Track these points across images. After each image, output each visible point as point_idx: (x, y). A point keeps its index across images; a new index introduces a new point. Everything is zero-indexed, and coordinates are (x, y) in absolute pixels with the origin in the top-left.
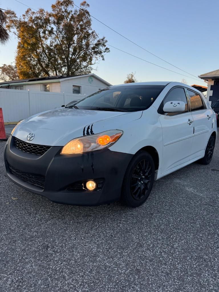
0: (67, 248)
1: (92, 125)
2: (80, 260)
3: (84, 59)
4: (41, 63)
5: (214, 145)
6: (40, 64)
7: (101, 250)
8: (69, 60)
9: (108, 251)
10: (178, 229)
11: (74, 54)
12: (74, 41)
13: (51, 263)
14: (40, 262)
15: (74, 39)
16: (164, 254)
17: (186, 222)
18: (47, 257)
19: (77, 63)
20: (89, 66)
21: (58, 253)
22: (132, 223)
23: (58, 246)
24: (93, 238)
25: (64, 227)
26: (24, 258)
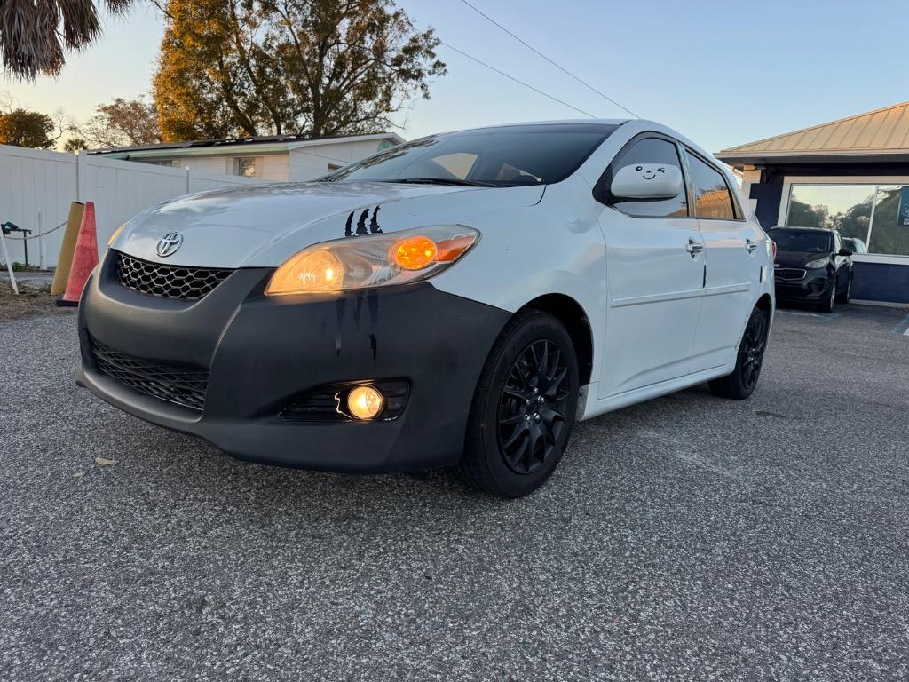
0: (269, 608)
1: (377, 209)
2: (311, 646)
3: (367, 92)
4: (234, 97)
5: (764, 338)
6: (229, 99)
7: (389, 619)
8: (322, 91)
9: (413, 621)
10: (653, 567)
11: (335, 75)
12: (339, 36)
13: (210, 653)
14: (169, 649)
15: (340, 31)
16: (606, 638)
17: (680, 546)
18: (197, 633)
19: (346, 104)
20: (382, 115)
21: (239, 622)
22: (499, 543)
23: (237, 603)
24: (363, 582)
25: (266, 548)
26: (113, 634)
